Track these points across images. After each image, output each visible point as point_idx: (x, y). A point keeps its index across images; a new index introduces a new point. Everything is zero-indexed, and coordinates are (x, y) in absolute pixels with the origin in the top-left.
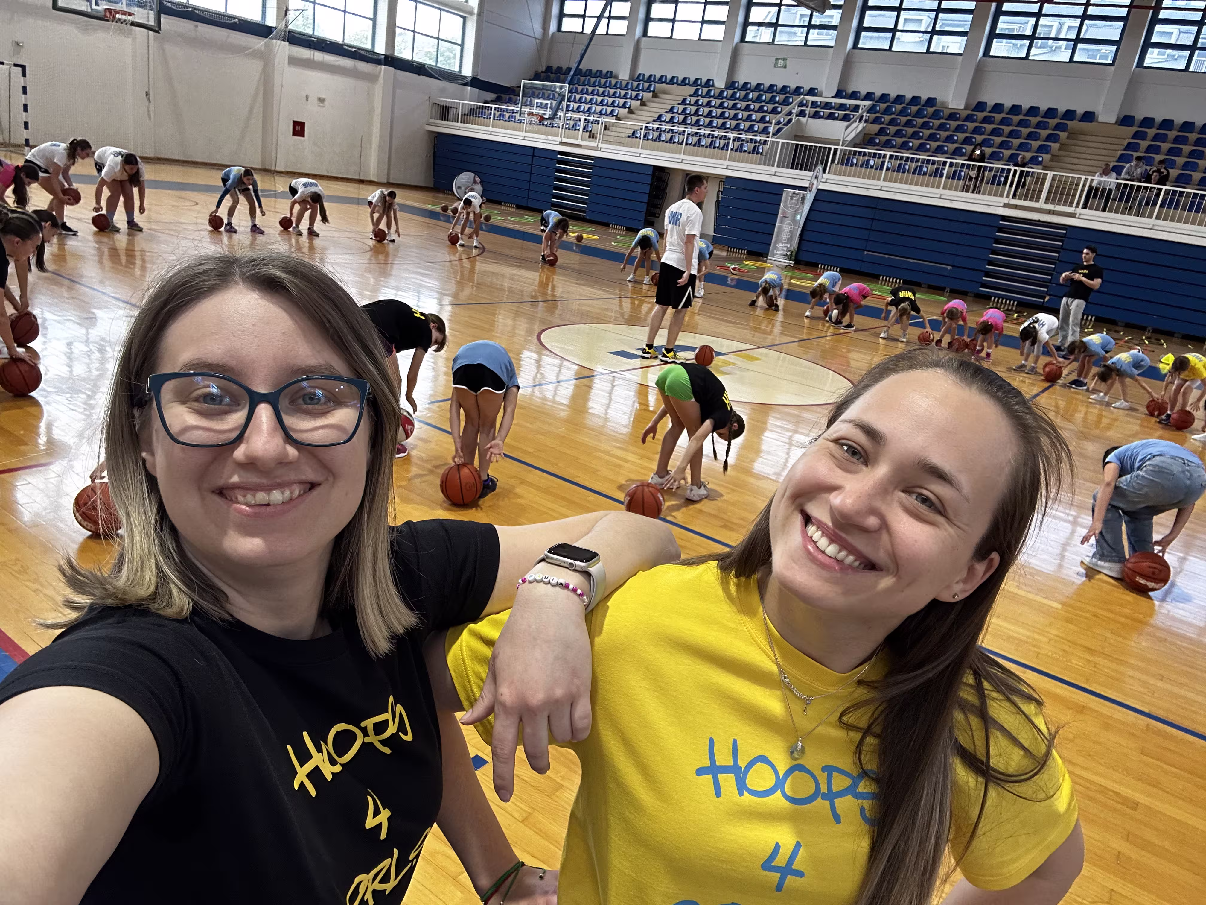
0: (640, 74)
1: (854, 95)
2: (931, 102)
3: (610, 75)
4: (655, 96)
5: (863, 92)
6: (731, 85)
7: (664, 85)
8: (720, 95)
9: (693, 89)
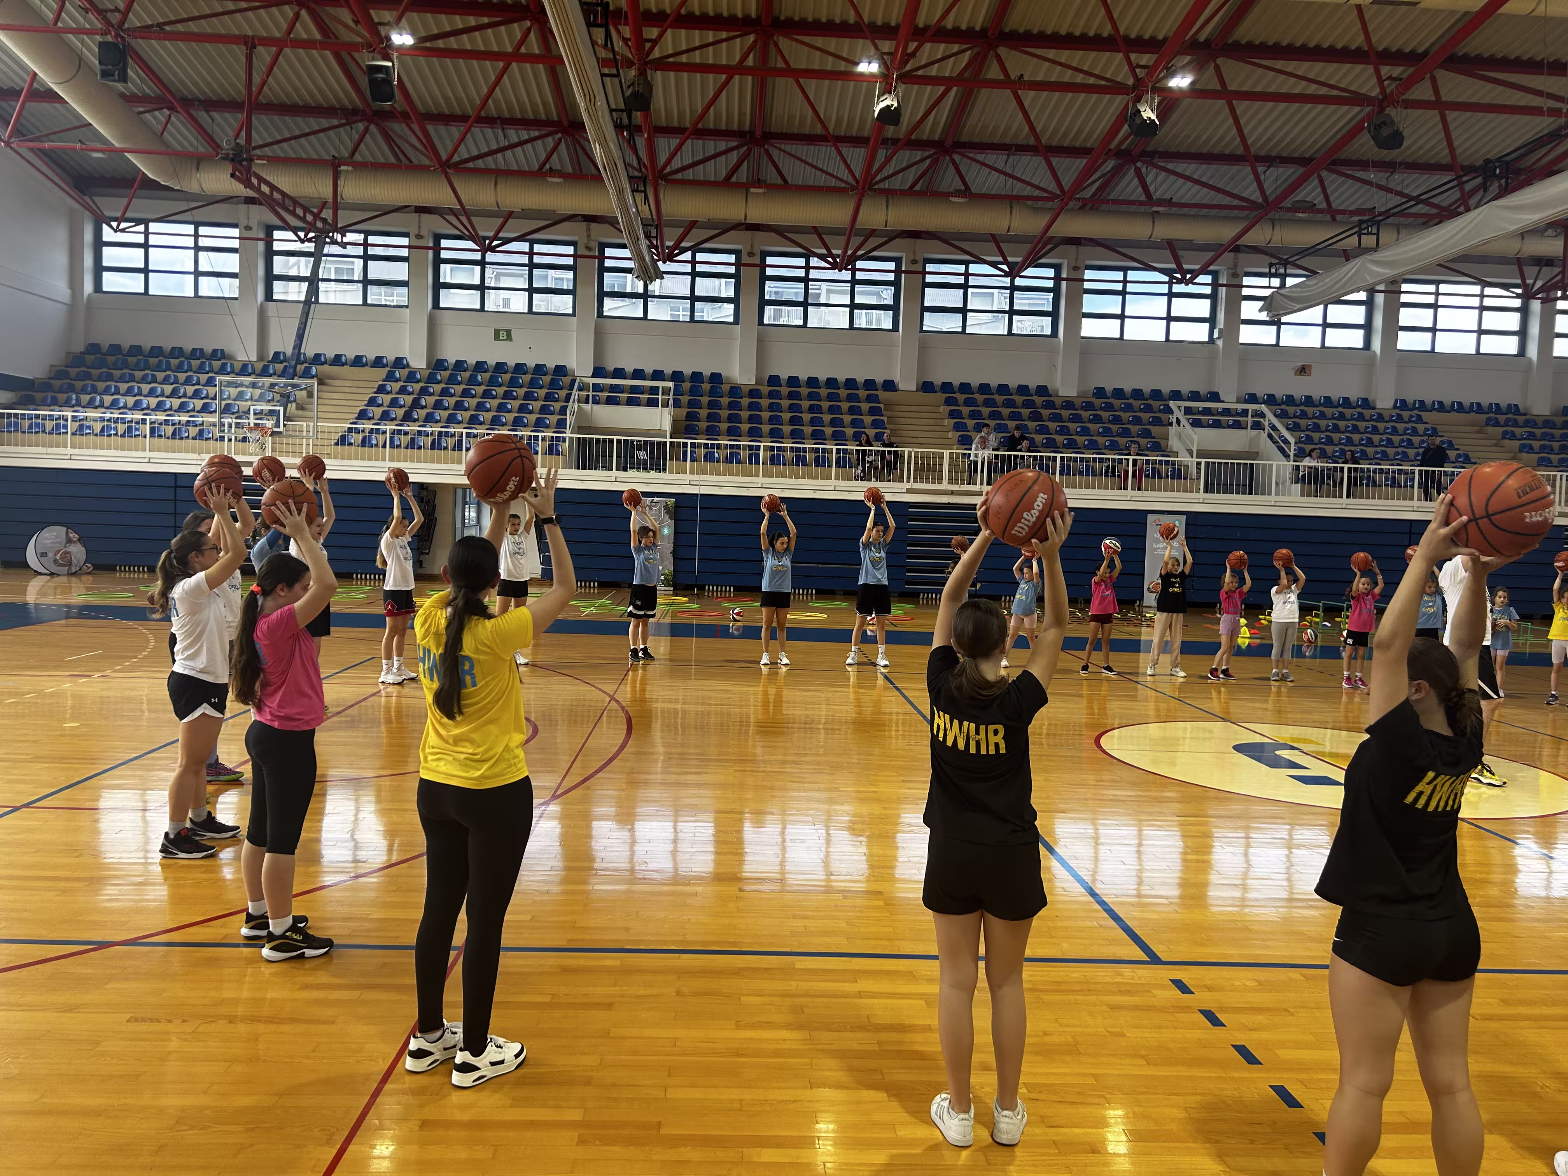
0: (277, 354)
1: (619, 373)
2: (716, 378)
3: (218, 354)
4: (321, 383)
5: (629, 369)
6: (438, 365)
7: (326, 368)
8: (431, 379)
9: (383, 373)
